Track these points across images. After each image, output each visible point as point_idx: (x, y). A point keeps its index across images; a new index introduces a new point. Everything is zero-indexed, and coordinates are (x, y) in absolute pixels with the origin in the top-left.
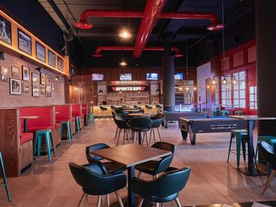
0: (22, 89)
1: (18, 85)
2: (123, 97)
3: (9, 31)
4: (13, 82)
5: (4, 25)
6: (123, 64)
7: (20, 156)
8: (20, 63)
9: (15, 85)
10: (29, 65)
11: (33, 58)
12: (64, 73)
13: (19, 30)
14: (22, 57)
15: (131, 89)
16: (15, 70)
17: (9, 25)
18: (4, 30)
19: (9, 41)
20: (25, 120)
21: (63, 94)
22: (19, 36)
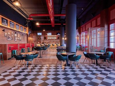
0: (11, 39)
1: (10, 38)
2: (50, 41)
3: (7, 22)
4: (8, 37)
5: (6, 21)
6: (44, 30)
7: (7, 55)
8: (10, 31)
9: (9, 38)
10: (14, 32)
11: (15, 29)
12: (26, 33)
13: (10, 21)
14: (11, 29)
15: (53, 38)
16: (9, 33)
17: (7, 21)
18: (6, 22)
19: (7, 25)
20: (10, 47)
21: (26, 40)
22: (10, 23)
